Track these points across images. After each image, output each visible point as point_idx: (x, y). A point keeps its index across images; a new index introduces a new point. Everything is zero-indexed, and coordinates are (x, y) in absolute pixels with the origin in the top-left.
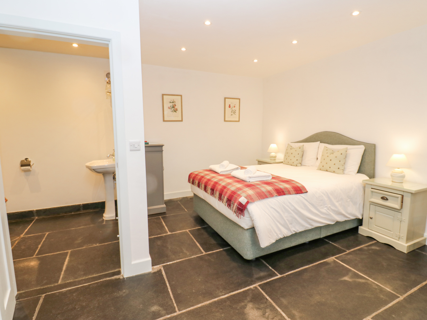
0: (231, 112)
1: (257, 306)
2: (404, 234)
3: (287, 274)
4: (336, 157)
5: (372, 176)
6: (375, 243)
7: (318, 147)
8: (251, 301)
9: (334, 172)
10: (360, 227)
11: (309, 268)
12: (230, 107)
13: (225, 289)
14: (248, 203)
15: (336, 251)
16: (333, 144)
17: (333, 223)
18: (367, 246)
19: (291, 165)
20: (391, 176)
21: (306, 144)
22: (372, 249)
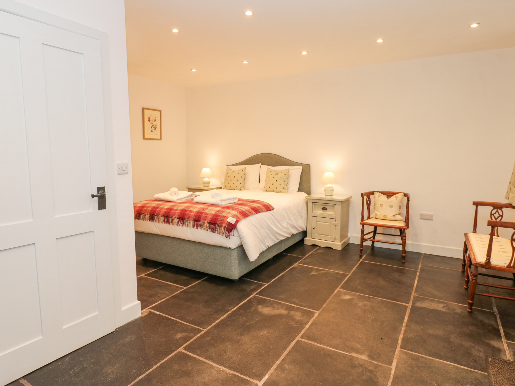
0: (152, 128)
1: (266, 306)
2: (338, 236)
3: (271, 282)
4: (281, 178)
5: (309, 193)
6: (319, 248)
7: (260, 169)
8: (258, 304)
9: (280, 192)
10: (305, 238)
11: (284, 274)
12: (149, 121)
13: (230, 305)
14: (237, 222)
15: (296, 260)
16: (273, 166)
17: (290, 236)
18: (315, 251)
19: (234, 190)
20: (324, 190)
21: (247, 166)
22: (319, 252)
